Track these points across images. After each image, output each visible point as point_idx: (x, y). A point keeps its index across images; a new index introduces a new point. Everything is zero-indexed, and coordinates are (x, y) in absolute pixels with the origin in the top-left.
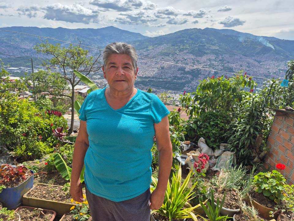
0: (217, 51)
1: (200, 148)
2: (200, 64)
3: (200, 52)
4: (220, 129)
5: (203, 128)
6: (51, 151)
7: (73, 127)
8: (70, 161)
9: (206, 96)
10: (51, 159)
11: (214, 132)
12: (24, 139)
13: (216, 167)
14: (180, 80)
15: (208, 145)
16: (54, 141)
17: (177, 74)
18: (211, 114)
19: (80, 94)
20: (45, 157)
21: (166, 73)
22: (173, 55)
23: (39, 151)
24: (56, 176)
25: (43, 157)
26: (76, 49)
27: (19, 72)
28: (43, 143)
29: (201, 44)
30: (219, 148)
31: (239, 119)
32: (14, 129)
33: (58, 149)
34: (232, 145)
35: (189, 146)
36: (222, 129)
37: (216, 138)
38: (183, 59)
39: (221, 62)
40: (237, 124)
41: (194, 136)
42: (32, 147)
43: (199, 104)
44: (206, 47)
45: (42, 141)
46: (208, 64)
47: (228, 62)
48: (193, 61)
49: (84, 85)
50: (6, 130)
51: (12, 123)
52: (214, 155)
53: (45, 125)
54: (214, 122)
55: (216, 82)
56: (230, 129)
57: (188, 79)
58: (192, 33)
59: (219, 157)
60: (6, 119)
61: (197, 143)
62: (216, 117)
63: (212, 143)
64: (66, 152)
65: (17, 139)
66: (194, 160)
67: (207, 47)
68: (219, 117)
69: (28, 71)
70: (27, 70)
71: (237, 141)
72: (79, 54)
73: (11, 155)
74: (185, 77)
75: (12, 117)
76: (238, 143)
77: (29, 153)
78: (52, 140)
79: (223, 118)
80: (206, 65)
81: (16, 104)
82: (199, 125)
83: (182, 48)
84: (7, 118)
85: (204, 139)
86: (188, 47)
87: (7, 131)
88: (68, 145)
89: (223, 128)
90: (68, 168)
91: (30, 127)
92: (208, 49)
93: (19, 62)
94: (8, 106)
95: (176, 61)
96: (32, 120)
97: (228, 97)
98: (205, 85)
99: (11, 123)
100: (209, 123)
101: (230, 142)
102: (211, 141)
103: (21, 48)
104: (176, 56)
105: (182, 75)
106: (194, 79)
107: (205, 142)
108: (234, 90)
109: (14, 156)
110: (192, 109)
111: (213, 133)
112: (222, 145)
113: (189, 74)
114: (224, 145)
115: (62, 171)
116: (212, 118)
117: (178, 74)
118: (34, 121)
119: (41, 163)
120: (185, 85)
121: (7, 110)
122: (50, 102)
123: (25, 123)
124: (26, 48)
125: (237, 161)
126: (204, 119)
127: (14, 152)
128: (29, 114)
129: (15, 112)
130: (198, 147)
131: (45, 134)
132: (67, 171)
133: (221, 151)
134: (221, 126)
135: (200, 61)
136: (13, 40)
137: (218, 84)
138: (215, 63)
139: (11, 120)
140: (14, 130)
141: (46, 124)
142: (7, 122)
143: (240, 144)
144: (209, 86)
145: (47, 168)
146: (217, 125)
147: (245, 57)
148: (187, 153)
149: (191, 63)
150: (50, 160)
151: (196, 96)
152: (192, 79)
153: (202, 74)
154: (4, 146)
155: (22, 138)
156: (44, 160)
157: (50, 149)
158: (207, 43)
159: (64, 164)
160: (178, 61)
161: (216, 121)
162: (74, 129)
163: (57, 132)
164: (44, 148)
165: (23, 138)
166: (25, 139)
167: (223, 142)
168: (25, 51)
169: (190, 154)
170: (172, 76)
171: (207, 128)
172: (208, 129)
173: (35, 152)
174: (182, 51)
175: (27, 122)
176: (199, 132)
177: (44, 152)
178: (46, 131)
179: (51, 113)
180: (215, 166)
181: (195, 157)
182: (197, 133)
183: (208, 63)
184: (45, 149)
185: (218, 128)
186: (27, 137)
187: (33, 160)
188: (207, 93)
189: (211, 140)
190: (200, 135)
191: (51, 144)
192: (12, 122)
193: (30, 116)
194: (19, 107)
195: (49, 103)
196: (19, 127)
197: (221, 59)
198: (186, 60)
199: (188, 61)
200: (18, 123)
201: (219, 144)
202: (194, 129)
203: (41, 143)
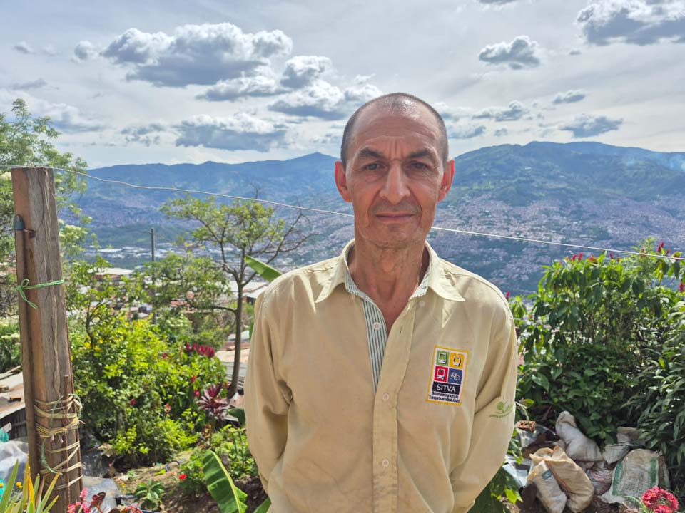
0: (564, 192)
1: (563, 439)
2: (524, 222)
3: (521, 197)
4: (611, 389)
5: (566, 385)
6: (190, 442)
7: (236, 382)
8: (236, 469)
9: (564, 303)
10: (194, 465)
11: (596, 396)
12: (133, 412)
13: (614, 493)
14: (478, 261)
15: (583, 431)
16: (196, 418)
17: (468, 248)
18: (584, 350)
19: (250, 303)
20: (177, 458)
21: (443, 246)
22: (456, 205)
23: (165, 444)
24: (204, 510)
25: (172, 458)
26: (248, 207)
27: (120, 258)
28: (174, 422)
29: (521, 178)
30: (616, 441)
31: (662, 362)
32: (114, 390)
33: (207, 440)
34: (653, 433)
35: (534, 436)
36: (617, 389)
37: (605, 412)
38: (480, 213)
39: (575, 216)
40: (659, 375)
41: (545, 407)
42: (149, 433)
43: (549, 322)
44: (534, 184)
45: (171, 418)
46: (545, 221)
47: (594, 216)
48: (506, 217)
49: (257, 281)
50: (97, 393)
51: (112, 377)
52: (603, 460)
53: (181, 379)
54: (593, 370)
55: (587, 269)
56: (641, 387)
57: (498, 259)
58: (498, 156)
59: (618, 465)
60: (97, 366)
61: (554, 425)
62: (597, 356)
63: (594, 425)
64: (226, 447)
65: (118, 413)
66: (552, 473)
67: (538, 184)
68: (608, 357)
69: (139, 255)
70: (137, 253)
71: (666, 421)
72: (253, 215)
73: (104, 452)
74: (490, 255)
75: (112, 362)
76: (671, 428)
77: (142, 448)
78: (195, 414)
79: (618, 358)
80: (539, 226)
81: (121, 332)
82: (554, 378)
83: (477, 190)
84: (100, 364)
85: (572, 416)
86: (492, 187)
87: (98, 395)
88: (230, 428)
89: (620, 385)
90: (238, 492)
91: (150, 384)
92: (540, 188)
93: (124, 237)
94: (105, 338)
95: (465, 218)
96: (154, 367)
97: (624, 304)
98: (559, 275)
99: (110, 377)
100: (581, 373)
101: (644, 425)
102: (592, 421)
103: (128, 208)
104: (463, 206)
105: (482, 250)
106: (510, 259)
107: (574, 424)
108: (638, 287)
109: (108, 456)
110: (530, 337)
111: (594, 399)
112: (623, 433)
113: (498, 247)
114: (626, 433)
115: (222, 501)
116: (587, 359)
117: (472, 248)
118: (156, 371)
119: (169, 472)
120: (492, 274)
121: (101, 346)
122: (186, 321)
123: (138, 374)
124: (139, 207)
125: (670, 478)
126: (567, 362)
127: (111, 444)
128: (147, 353)
129: (119, 350)
130: (557, 438)
131: (178, 401)
132: (235, 500)
133: (621, 448)
134: (615, 381)
135: (523, 215)
136: (114, 191)
137: (595, 274)
138: (562, 220)
139: (108, 371)
140: (114, 393)
141: (182, 376)
142: (99, 375)
143: (676, 429)
144: (570, 278)
145: (184, 487)
146: (602, 377)
147: (636, 202)
148: (531, 455)
149: (501, 222)
150: (190, 468)
151: (538, 303)
152: (507, 259)
153: (532, 247)
154: (89, 431)
155: (129, 411)
156: (176, 466)
157: (189, 438)
158: (538, 175)
159: (226, 482)
160: (469, 218)
161: (600, 368)
162: (239, 387)
163: (208, 396)
164: (177, 435)
165: (131, 410)
166: (135, 413)
167: (624, 422)
168: (136, 214)
169: (539, 458)
170: (456, 252)
171: (576, 386)
172: (579, 388)
173: (155, 446)
174: (478, 196)
175: (141, 374)
176: (558, 397)
177: (175, 446)
178: (181, 393)
179: (192, 350)
180: (609, 489)
181: (553, 466)
182: (551, 399)
183: (545, 219)
184: (177, 438)
185: (606, 387)
186: (139, 408)
187: (151, 466)
188: (567, 295)
189: (592, 418)
190: (559, 405)
191: (191, 425)
192: (110, 375)
193: (150, 360)
194: (127, 339)
195: (183, 323)
196: (125, 386)
197: (574, 209)
198: (488, 214)
199: (493, 217)
200: (124, 377)
201: (613, 428)
202: (543, 389)
203: (169, 422)
